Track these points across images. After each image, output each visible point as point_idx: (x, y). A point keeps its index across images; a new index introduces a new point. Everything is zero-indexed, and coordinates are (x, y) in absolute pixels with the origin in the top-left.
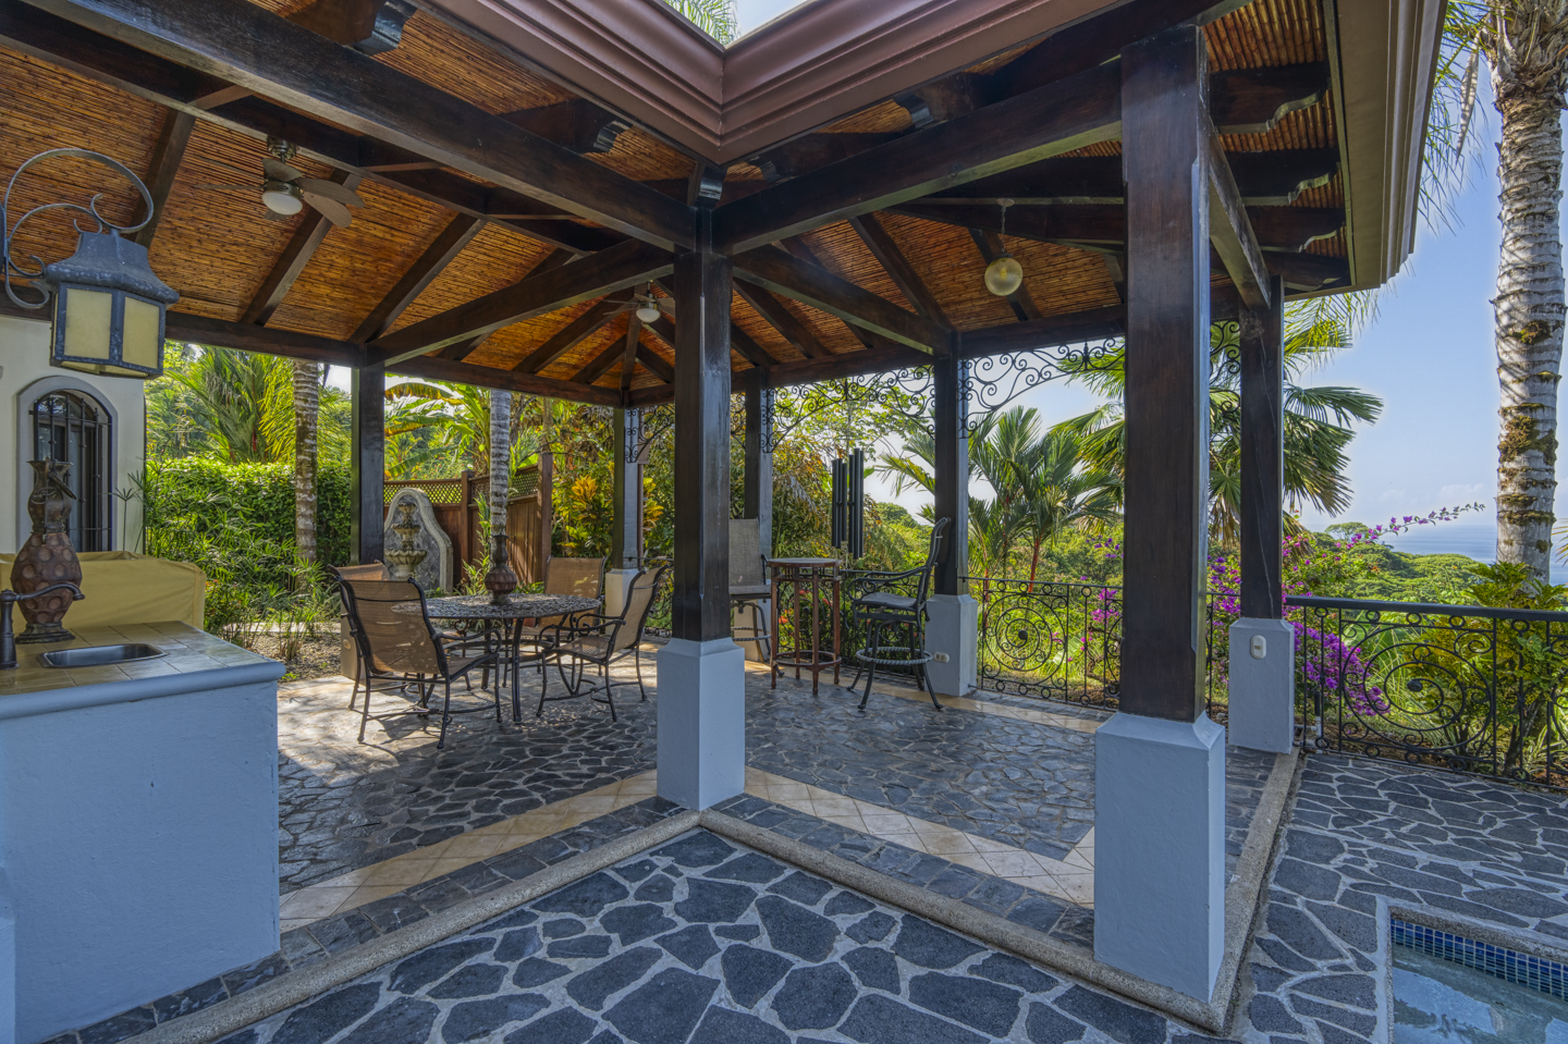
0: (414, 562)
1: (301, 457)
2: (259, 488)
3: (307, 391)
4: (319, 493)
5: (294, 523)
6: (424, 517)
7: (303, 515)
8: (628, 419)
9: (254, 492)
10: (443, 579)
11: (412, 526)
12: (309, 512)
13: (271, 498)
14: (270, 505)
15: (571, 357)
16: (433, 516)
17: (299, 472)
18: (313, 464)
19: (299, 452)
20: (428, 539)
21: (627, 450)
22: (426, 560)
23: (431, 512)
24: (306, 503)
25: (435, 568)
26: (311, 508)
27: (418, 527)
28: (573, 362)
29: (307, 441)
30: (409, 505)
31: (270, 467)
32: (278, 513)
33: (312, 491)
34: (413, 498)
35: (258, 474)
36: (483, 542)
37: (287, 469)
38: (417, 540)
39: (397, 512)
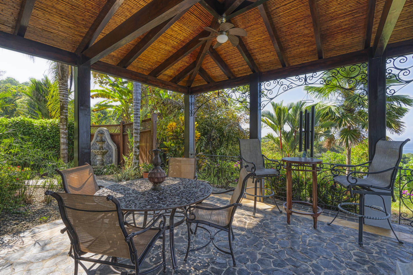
0: (104, 154)
1: (62, 117)
2: (47, 127)
3: (64, 93)
4: (69, 129)
5: (60, 140)
6: (107, 138)
7: (63, 138)
8: (190, 99)
9: (45, 129)
10: (114, 160)
11: (103, 141)
12: (65, 136)
13: (51, 131)
14: (50, 134)
15: (169, 72)
16: (110, 138)
17: (61, 122)
18: (66, 119)
19: (61, 115)
20: (108, 146)
21: (190, 111)
22: (108, 153)
23: (109, 136)
24: (64, 133)
25: (111, 156)
26: (66, 135)
27: (105, 141)
28: (171, 74)
29: (64, 111)
30: (101, 133)
31: (51, 120)
32: (53, 137)
33: (66, 129)
34: (103, 131)
35: (47, 123)
36: (129, 147)
37: (57, 121)
38: (104, 146)
39: (97, 136)
